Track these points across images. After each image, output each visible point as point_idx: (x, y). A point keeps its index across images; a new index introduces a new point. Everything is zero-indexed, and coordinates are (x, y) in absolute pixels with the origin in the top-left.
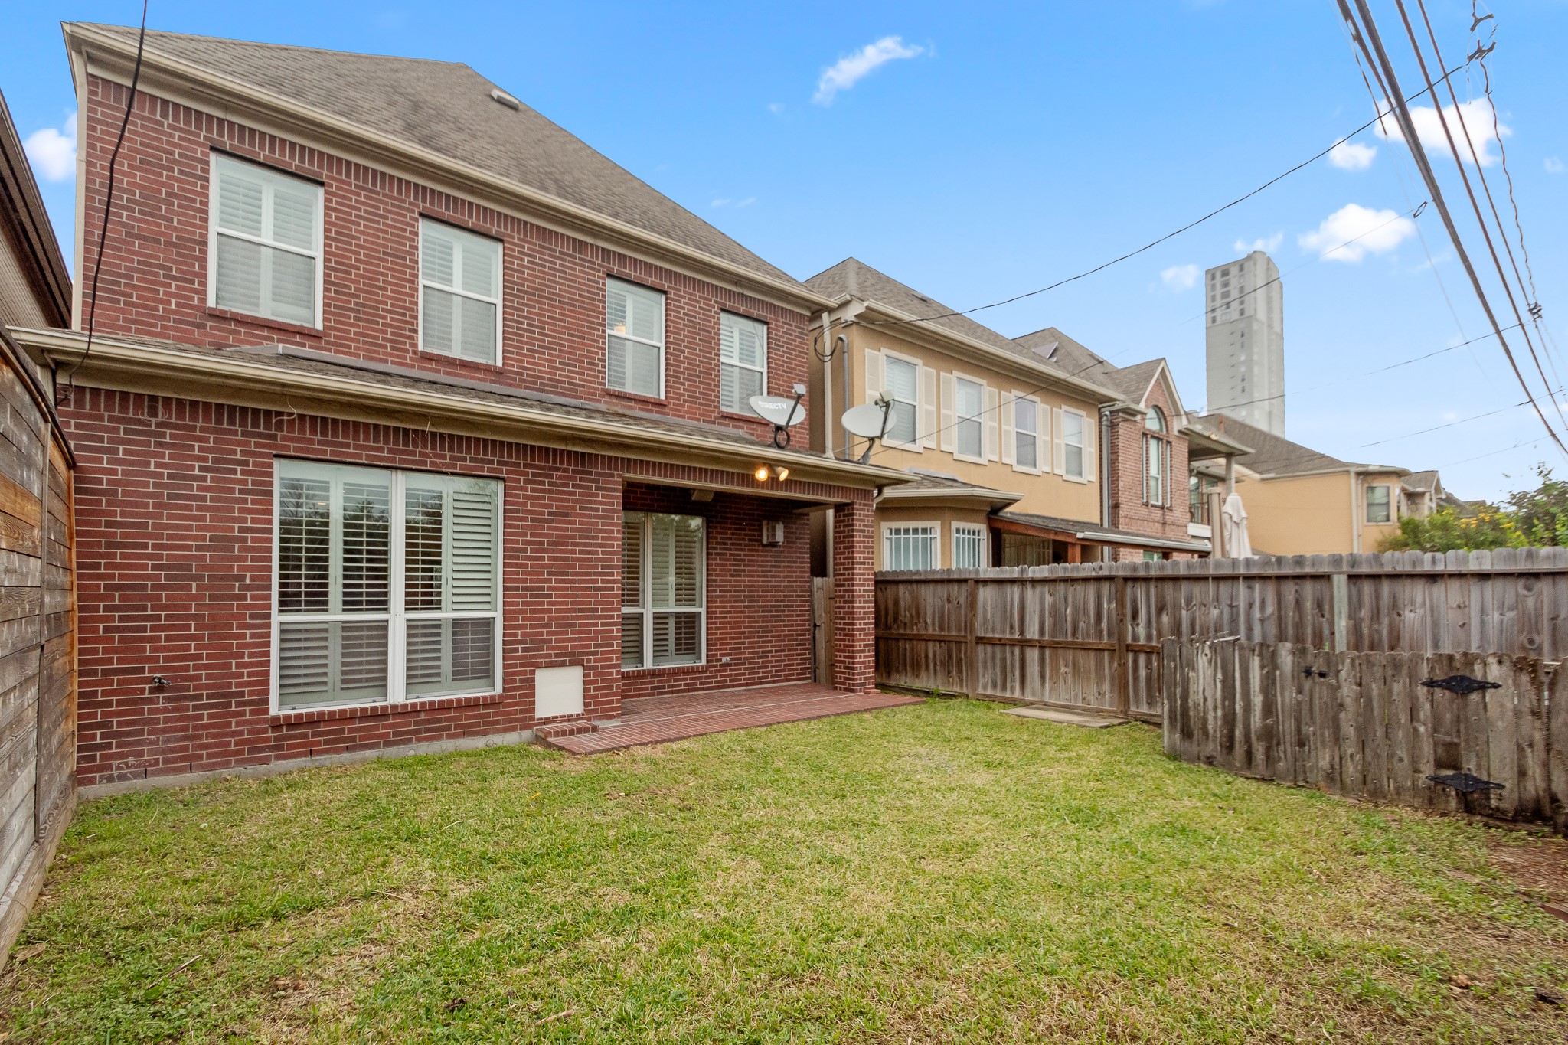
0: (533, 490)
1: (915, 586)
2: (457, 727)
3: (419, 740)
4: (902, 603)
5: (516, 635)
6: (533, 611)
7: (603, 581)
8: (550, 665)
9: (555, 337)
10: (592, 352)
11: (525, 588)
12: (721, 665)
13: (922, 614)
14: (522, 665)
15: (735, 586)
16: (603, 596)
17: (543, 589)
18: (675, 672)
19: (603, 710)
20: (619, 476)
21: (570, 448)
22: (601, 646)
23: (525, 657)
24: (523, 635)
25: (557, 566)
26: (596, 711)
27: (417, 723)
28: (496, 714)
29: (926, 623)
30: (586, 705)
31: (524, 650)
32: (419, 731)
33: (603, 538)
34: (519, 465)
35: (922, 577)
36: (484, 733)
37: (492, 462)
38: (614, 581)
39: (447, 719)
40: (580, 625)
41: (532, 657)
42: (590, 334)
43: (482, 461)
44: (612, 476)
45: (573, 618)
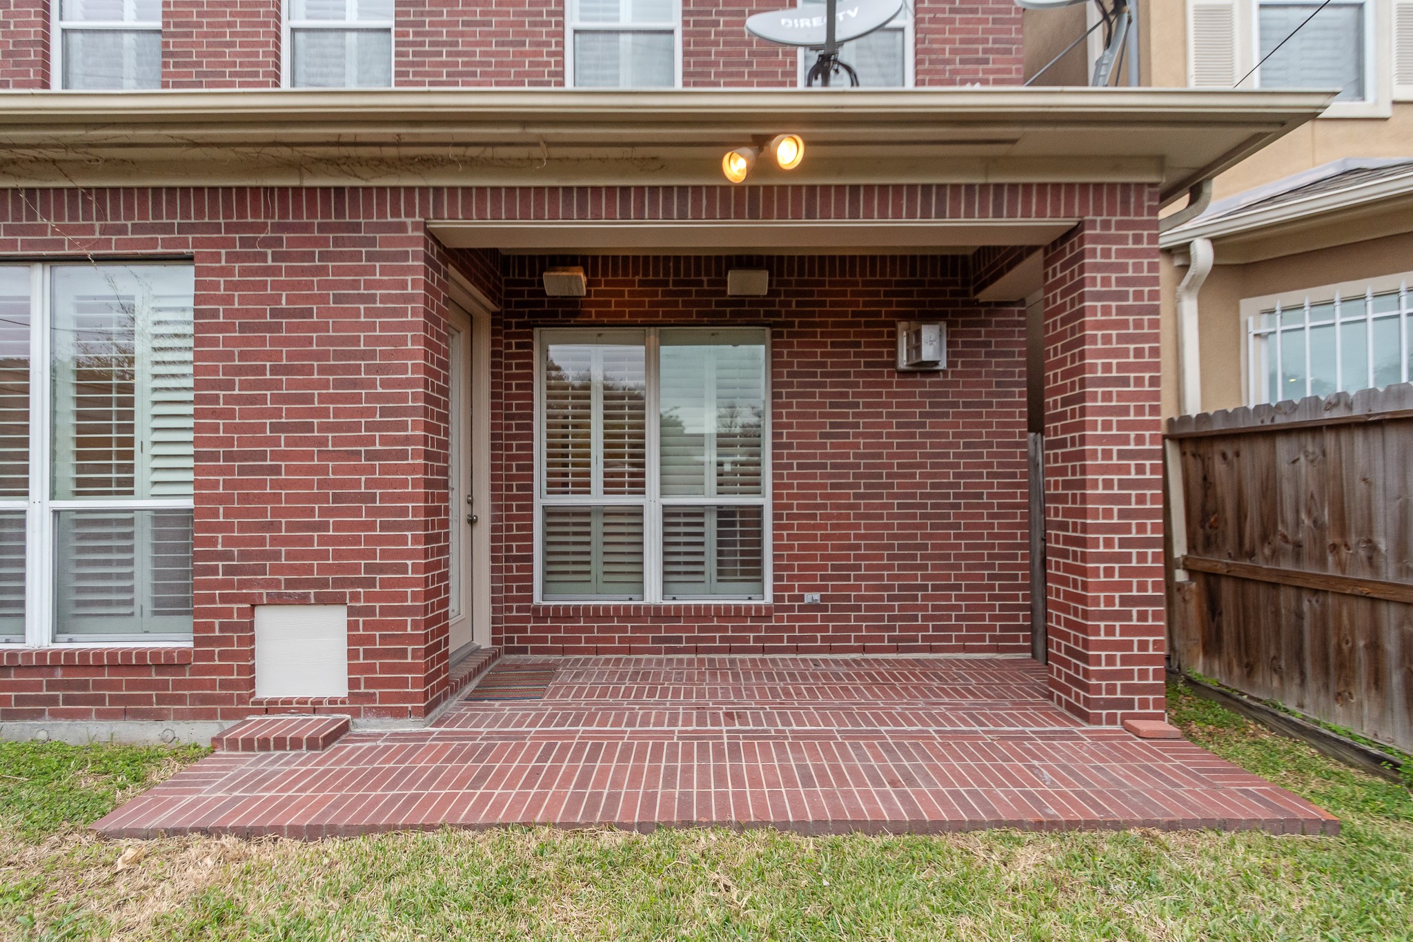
0: (243, 272)
1: (1330, 440)
2: (114, 700)
3: (55, 715)
4: (1287, 490)
5: (213, 542)
6: (244, 499)
7: (384, 440)
8: (277, 601)
9: (473, 54)
10: (538, 64)
11: (229, 456)
12: (801, 608)
13: (1355, 519)
14: (224, 599)
15: (834, 456)
16: (385, 470)
17: (262, 456)
18: (701, 614)
19: (385, 698)
20: (416, 226)
21: (309, 182)
22: (381, 569)
23: (229, 584)
24: (227, 541)
25: (290, 413)
26: (370, 697)
27: (52, 685)
28: (178, 685)
29: (1372, 547)
30: (353, 684)
31: (228, 570)
32: (53, 700)
33: (384, 355)
34: (217, 228)
35: (1358, 411)
36: (159, 717)
37: (168, 229)
38: (407, 440)
39: (98, 685)
40: (338, 527)
41: (242, 584)
42: (533, 34)
43: (154, 229)
44: (402, 227)
45: (323, 512)
